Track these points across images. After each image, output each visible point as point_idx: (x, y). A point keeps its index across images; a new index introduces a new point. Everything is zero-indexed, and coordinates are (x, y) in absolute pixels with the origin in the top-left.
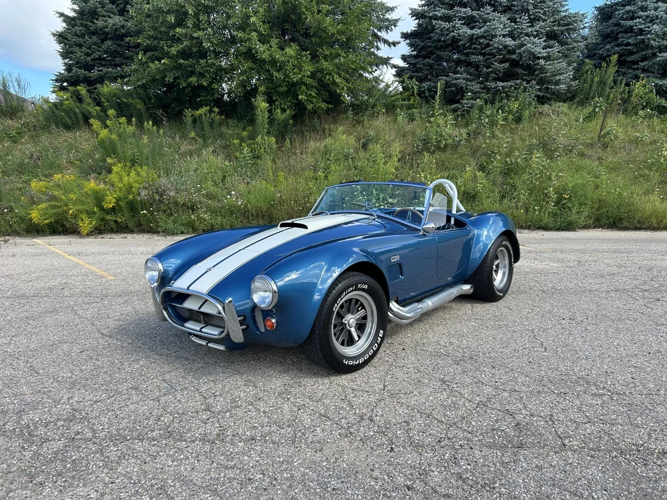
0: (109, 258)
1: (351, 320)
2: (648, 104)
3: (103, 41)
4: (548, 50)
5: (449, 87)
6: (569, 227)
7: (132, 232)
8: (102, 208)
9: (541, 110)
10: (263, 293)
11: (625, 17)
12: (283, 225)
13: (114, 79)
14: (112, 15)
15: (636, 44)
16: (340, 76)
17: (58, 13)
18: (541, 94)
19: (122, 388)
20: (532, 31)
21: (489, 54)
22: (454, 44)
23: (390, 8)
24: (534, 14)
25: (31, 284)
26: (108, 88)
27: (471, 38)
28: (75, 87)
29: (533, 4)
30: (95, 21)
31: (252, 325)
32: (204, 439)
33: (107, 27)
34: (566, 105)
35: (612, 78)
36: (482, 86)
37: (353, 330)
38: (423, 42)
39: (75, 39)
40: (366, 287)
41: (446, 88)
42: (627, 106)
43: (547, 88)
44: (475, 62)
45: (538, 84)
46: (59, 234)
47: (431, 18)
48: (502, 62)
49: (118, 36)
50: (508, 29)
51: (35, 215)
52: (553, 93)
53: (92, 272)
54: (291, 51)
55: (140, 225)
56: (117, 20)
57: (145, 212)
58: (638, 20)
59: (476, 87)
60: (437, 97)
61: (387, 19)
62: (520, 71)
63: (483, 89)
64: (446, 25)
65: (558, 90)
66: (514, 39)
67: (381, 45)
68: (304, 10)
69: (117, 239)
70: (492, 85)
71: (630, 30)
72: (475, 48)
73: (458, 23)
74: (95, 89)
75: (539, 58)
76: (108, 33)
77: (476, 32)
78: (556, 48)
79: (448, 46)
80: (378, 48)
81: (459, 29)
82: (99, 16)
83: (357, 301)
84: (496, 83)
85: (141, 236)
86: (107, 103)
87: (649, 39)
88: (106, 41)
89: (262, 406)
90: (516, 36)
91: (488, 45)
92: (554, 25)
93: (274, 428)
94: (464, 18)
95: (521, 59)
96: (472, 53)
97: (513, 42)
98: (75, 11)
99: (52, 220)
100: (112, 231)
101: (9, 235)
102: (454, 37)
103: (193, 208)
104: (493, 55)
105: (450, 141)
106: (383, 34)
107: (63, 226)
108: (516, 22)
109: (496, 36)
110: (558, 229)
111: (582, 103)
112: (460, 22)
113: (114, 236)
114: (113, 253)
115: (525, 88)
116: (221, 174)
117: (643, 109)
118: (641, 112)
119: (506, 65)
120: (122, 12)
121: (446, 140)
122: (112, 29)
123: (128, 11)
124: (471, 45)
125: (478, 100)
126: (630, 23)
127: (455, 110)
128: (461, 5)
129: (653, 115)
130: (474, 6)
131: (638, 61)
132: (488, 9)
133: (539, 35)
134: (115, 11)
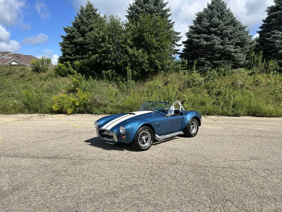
0: (79, 122)
1: (144, 138)
2: (276, 69)
4: (236, 49)
5: (199, 62)
6: (237, 115)
7: (84, 113)
8: (75, 105)
9: (233, 71)
10: (122, 130)
11: (267, 36)
12: (129, 114)
13: (79, 59)
15: (271, 47)
16: (158, 59)
17: (61, 36)
18: (234, 65)
19: (89, 152)
20: (229, 43)
21: (213, 51)
23: (178, 33)
24: (230, 36)
25: (58, 129)
26: (77, 63)
27: (207, 45)
28: (66, 62)
29: (230, 33)
30: (74, 40)
31: (120, 138)
32: (108, 160)
33: (78, 41)
34: (244, 69)
35: (261, 59)
36: (211, 62)
37: (144, 140)
38: (190, 45)
39: (67, 45)
40: (148, 130)
41: (197, 63)
42: (267, 70)
43: (236, 63)
45: (232, 61)
46: (60, 113)
47: (192, 37)
48: (218, 54)
49: (81, 44)
50: (220, 42)
51: (54, 108)
52: (238, 65)
53: (75, 126)
54: (140, 51)
55: (87, 111)
56: (81, 39)
57: (89, 107)
58: (271, 38)
59: (209, 62)
60: (194, 66)
61: (177, 37)
62: (225, 57)
64: (198, 40)
65: (240, 64)
66: (223, 46)
67: (175, 46)
68: (145, 37)
69: (80, 115)
71: (268, 41)
72: (208, 49)
73: (202, 40)
74: (73, 62)
75: (232, 52)
76: (78, 44)
77: (209, 43)
78: (239, 49)
81: (202, 42)
82: (75, 38)
83: (146, 133)
84: (216, 61)
85: (88, 115)
86: (76, 68)
87: (275, 45)
88: (77, 46)
89: (121, 156)
90: (224, 44)
91: (213, 48)
92: (239, 40)
93: (123, 159)
94: (204, 38)
95: (225, 53)
96: (207, 50)
97: (222, 47)
98: (67, 35)
99: (59, 109)
100: (78, 113)
101: (44, 113)
102: (200, 44)
103: (105, 106)
104: (215, 51)
105: (198, 83)
106: (175, 42)
107: (62, 111)
108: (223, 40)
109: (215, 45)
110: (233, 116)
111: (250, 68)
113: (79, 114)
114: (80, 120)
115: (227, 63)
116: (115, 94)
117: (273, 71)
118: (272, 72)
119: (220, 55)
120: (83, 36)
121: (196, 82)
122: (80, 42)
123: (85, 36)
124: (207, 47)
125: (209, 67)
126: (268, 39)
127: (201, 71)
128: (204, 33)
129: (277, 73)
130: (208, 33)
131: (272, 53)
132: (213, 35)
133: (232, 44)
134: (81, 36)
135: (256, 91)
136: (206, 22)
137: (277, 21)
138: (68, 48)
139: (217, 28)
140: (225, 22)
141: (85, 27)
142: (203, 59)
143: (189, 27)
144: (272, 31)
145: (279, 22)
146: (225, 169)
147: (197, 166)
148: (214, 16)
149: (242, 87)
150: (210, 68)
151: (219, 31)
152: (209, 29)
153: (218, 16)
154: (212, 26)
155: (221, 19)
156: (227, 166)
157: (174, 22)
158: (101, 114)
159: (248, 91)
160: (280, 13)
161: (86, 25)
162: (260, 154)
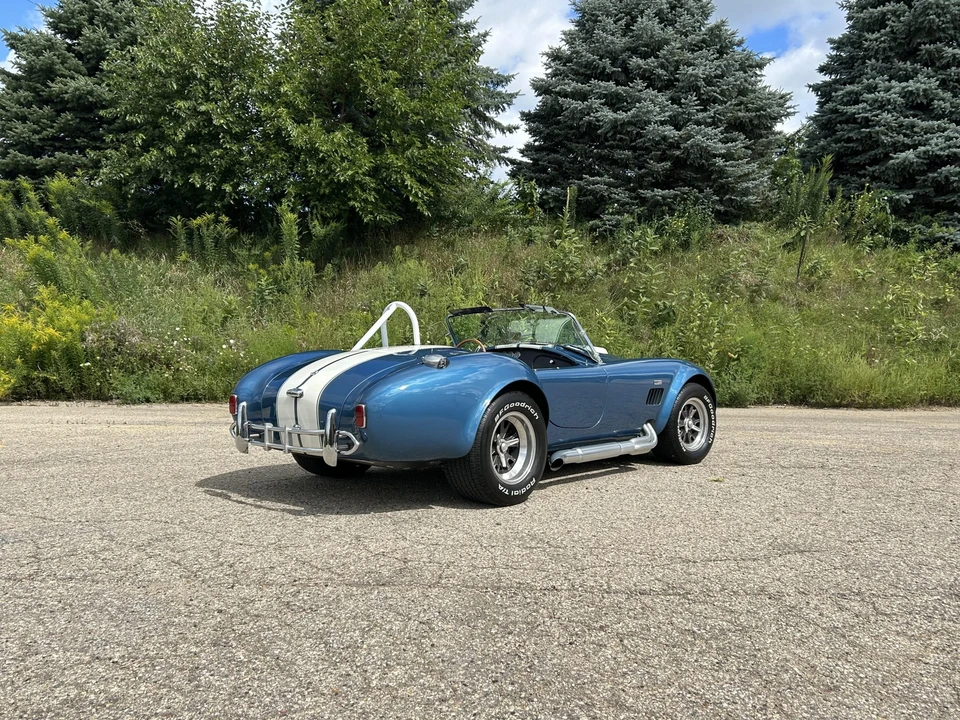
2: (881, 228)
3: (58, 113)
4: (730, 144)
5: (585, 195)
6: (735, 401)
7: (69, 398)
9: (720, 232)
11: (845, 99)
13: (70, 172)
14: (76, 76)
15: (861, 140)
16: (412, 174)
18: (722, 208)
20: (704, 117)
21: (642, 149)
22: (591, 132)
23: (503, 77)
24: (707, 93)
26: (57, 183)
27: (615, 124)
28: (13, 180)
29: (704, 79)
30: (50, 83)
33: (66, 92)
34: (760, 225)
35: (826, 189)
36: (633, 194)
38: (548, 128)
39: (16, 108)
41: (579, 196)
42: (849, 230)
43: (730, 199)
44: (622, 159)
45: (716, 193)
47: (559, 94)
48: (661, 159)
49: (85, 106)
50: (667, 114)
52: (740, 207)
54: (339, 136)
55: (83, 388)
56: (83, 82)
57: (88, 364)
58: (861, 106)
59: (621, 195)
60: (566, 209)
61: (499, 94)
62: (690, 174)
63: (635, 199)
64: (579, 105)
65: (747, 203)
66: (677, 127)
67: (492, 131)
68: (362, 77)
70: (648, 193)
71: (851, 119)
72: (621, 140)
73: (596, 103)
74: (42, 183)
75: (715, 156)
76: (67, 102)
77: (622, 116)
78: (740, 142)
79: (582, 136)
80: (489, 136)
81: (597, 111)
82: (56, 75)
84: (653, 191)
86: (58, 206)
87: (877, 133)
88: (64, 112)
90: (681, 123)
91: (639, 135)
92: (740, 110)
94: (605, 96)
95: (688, 157)
96: (618, 147)
97: (676, 132)
98: (20, 66)
100: (39, 397)
102: (590, 123)
103: (168, 363)
104: (648, 150)
105: (578, 274)
106: (491, 114)
108: (680, 104)
109: (649, 123)
111: (784, 224)
112: (598, 101)
113: (41, 402)
114: (23, 421)
115: (697, 198)
116: (220, 314)
117: (872, 234)
118: (867, 239)
119: (667, 165)
120: (93, 71)
121: (570, 272)
122: (74, 96)
123: (102, 70)
124: (614, 134)
125: (626, 215)
126: (852, 109)
127: (593, 229)
128: (604, 76)
129: (887, 243)
130: (623, 78)
131: (865, 164)
132: (640, 84)
133: (714, 124)
134: (83, 69)
135: (809, 307)
136: (613, 35)
137: (884, 42)
138: (24, 119)
139: (657, 57)
140: (686, 36)
141: (102, 31)
142: (600, 183)
143: (547, 54)
144: (865, 81)
145: (893, 44)
146: (643, 597)
147: (499, 588)
148: (642, 12)
149: (755, 292)
150: (627, 218)
151: (661, 71)
152: (624, 61)
153: (659, 14)
154: (634, 51)
155: (672, 23)
156: (658, 586)
157: (486, 34)
158: (148, 400)
159: (780, 309)
160: (894, 13)
161: (105, 25)
162: (820, 529)
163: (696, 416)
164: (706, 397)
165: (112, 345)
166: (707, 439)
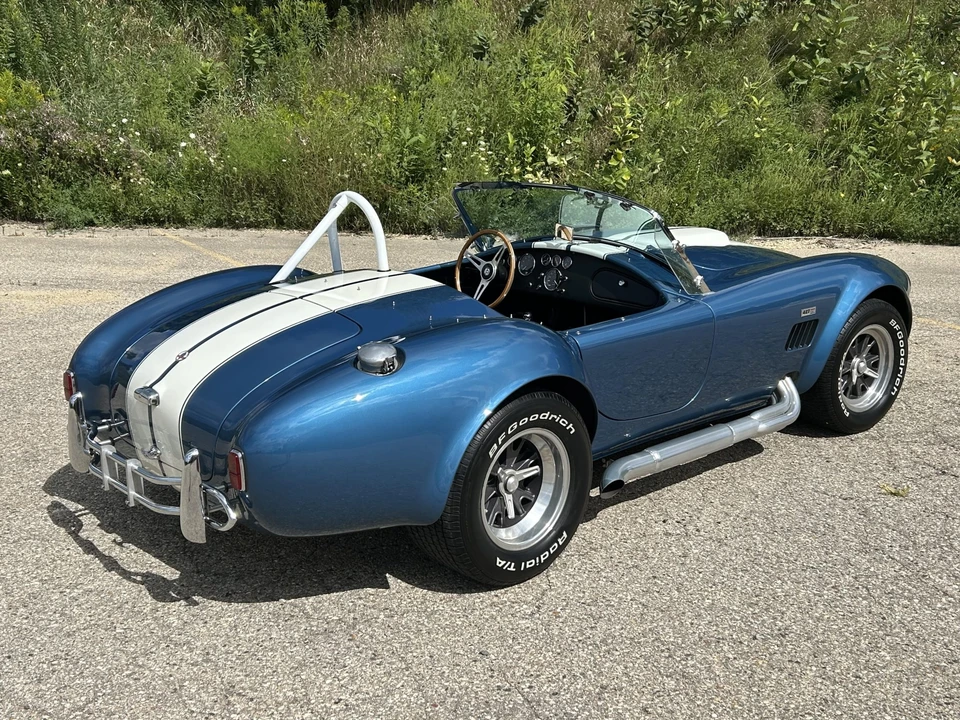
57: (8, 173)
105: (722, 17)
121: (709, 13)
163: (874, 351)
164: (893, 323)
165: (35, 144)
166: (890, 388)
